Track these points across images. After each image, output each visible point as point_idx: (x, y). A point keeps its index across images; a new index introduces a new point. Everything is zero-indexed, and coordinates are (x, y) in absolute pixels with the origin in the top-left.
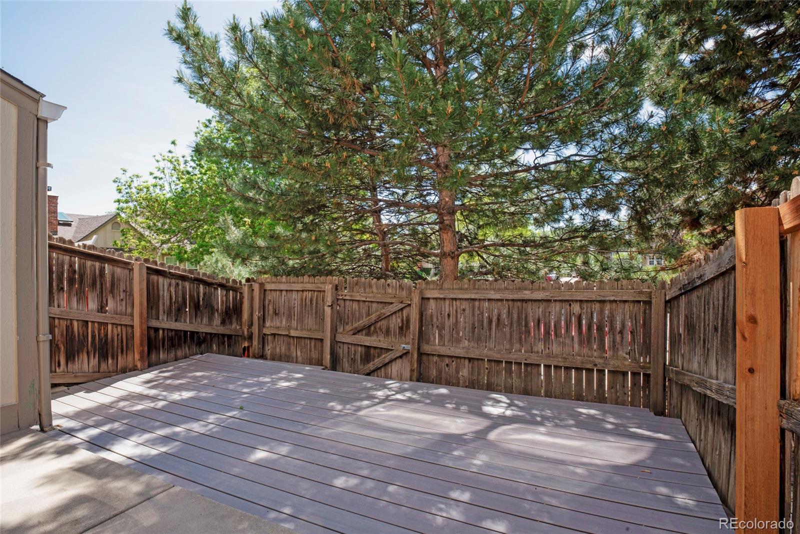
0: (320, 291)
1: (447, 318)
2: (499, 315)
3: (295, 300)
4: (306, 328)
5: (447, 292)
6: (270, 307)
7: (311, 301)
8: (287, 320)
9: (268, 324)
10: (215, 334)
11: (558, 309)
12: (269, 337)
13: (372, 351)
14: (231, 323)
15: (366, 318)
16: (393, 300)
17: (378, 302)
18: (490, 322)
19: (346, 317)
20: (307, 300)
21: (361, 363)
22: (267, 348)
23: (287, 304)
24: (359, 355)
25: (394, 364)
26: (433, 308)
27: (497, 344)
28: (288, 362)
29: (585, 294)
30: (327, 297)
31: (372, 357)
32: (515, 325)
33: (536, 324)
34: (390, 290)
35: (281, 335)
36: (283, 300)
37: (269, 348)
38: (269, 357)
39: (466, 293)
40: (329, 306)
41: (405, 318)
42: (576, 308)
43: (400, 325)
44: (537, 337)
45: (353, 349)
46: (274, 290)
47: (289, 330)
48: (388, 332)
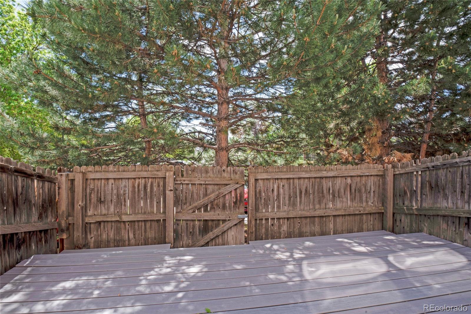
0: (155, 178)
1: (271, 192)
2: (306, 188)
3: (125, 186)
4: (140, 212)
5: (273, 174)
6: (93, 196)
7: (145, 187)
8: (116, 206)
9: (90, 213)
10: (34, 232)
11: (339, 181)
12: (92, 226)
13: (210, 223)
14: (47, 217)
15: (203, 198)
16: (230, 182)
17: (214, 184)
18: (301, 193)
19: (184, 199)
20: (140, 187)
21: (199, 234)
22: (89, 237)
23: (115, 192)
24: (198, 228)
25: (229, 231)
26: (261, 186)
27: (305, 206)
28: (118, 246)
29: (355, 172)
30: (169, 183)
31: (210, 228)
32: (316, 193)
33: (328, 191)
34: (225, 175)
35: (108, 221)
36: (110, 188)
37: (92, 235)
38: (92, 245)
39: (286, 174)
40: (171, 190)
41: (239, 195)
42: (349, 180)
43: (234, 201)
44: (328, 199)
45: (191, 224)
46: (98, 179)
47: (120, 216)
48: (224, 207)
